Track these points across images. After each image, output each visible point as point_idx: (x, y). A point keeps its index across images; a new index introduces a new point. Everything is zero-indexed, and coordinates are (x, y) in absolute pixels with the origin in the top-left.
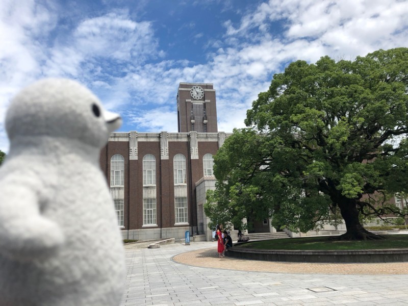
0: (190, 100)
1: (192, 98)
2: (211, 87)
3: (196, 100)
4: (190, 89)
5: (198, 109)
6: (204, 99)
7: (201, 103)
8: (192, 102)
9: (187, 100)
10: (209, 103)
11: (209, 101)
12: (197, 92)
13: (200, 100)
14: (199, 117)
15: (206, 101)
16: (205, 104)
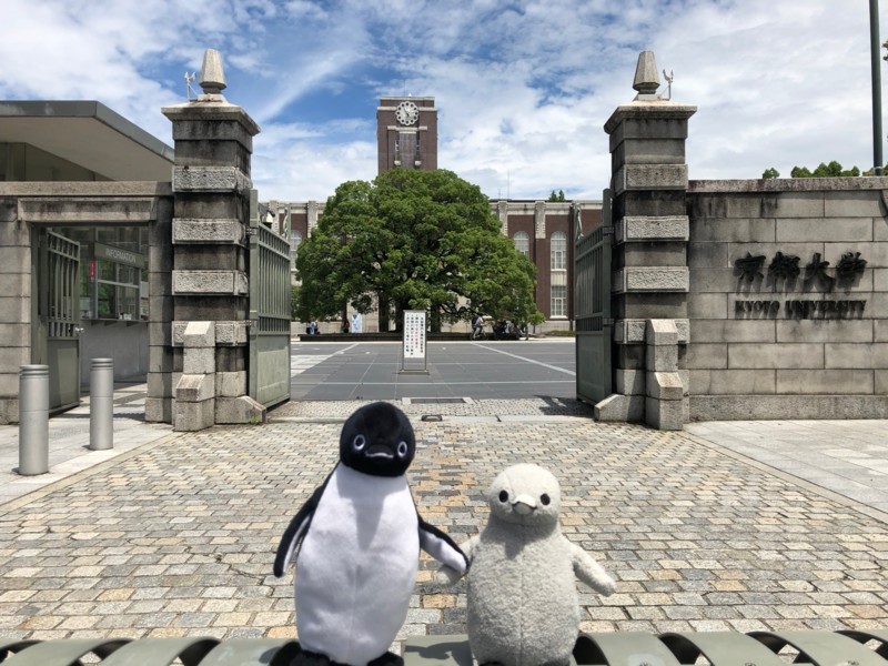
0: (394, 127)
1: (398, 124)
2: (431, 103)
3: (404, 126)
4: (394, 108)
5: (407, 141)
6: (417, 124)
7: (413, 131)
8: (397, 129)
9: (389, 127)
10: (425, 131)
11: (426, 128)
12: (407, 112)
13: (411, 126)
14: (408, 155)
15: (421, 128)
16: (418, 132)
